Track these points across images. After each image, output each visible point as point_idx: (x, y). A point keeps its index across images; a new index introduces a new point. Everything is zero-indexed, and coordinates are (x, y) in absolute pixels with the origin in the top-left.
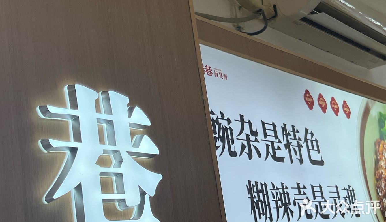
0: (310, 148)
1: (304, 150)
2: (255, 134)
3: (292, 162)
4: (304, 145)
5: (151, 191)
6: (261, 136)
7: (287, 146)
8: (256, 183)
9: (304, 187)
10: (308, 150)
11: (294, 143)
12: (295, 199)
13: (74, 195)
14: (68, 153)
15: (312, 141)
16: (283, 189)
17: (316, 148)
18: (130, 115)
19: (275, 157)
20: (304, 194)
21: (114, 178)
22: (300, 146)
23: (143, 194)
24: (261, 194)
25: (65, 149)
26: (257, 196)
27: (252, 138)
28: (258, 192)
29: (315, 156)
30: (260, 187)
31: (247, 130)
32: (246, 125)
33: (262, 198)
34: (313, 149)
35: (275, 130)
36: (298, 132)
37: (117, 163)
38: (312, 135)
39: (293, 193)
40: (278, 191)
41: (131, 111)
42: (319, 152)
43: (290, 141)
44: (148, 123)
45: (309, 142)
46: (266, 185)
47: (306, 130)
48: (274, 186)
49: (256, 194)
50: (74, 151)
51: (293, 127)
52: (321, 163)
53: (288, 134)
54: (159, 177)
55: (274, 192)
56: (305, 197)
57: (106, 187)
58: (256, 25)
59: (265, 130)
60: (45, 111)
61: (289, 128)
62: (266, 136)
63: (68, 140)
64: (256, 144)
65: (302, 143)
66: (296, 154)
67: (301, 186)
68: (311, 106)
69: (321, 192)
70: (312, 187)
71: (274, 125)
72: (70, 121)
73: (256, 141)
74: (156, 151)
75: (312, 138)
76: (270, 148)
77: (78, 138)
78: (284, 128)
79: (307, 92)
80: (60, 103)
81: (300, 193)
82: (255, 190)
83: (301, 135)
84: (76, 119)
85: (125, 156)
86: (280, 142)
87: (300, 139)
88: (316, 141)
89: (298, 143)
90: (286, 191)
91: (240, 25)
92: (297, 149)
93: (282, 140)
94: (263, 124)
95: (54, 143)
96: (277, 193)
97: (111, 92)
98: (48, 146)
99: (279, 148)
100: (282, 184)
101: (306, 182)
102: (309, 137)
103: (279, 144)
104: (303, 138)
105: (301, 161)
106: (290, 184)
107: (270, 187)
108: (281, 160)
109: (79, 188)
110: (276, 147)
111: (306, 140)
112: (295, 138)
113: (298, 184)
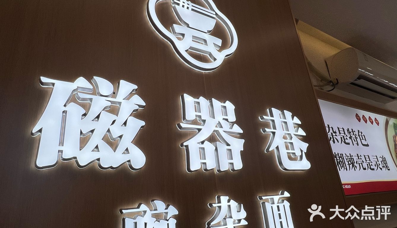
0: (361, 139)
1: (358, 140)
2: (335, 133)
3: (353, 145)
4: (358, 137)
5: (305, 150)
6: (338, 133)
7: (350, 138)
8: (338, 153)
9: (361, 156)
10: (361, 140)
11: (354, 136)
12: (357, 161)
13: (276, 151)
14: (272, 134)
15: (362, 136)
16: (350, 156)
17: (364, 139)
18: (293, 120)
19: (345, 142)
20: (361, 159)
21: (289, 144)
22: (356, 138)
23: (302, 151)
24: (341, 158)
25: (270, 132)
26: (339, 159)
27: (334, 134)
28: (339, 157)
29: (364, 142)
30: (340, 156)
31: (331, 131)
32: (331, 129)
33: (341, 160)
34: (363, 139)
35: (344, 131)
36: (355, 132)
37: (289, 139)
38: (362, 133)
39: (355, 159)
40: (348, 157)
41: (293, 118)
42: (366, 141)
43: (351, 136)
44: (300, 123)
45: (361, 136)
46: (343, 155)
47: (359, 131)
48: (346, 155)
49: (338, 158)
50: (274, 133)
51: (352, 129)
52: (367, 145)
53: (350, 133)
54: (307, 145)
55: (347, 158)
56: (361, 160)
57: (287, 148)
58: (329, 88)
59: (339, 131)
60: (262, 118)
61: (350, 130)
62: (340, 133)
63: (271, 129)
64: (336, 137)
65: (357, 136)
66: (355, 141)
67: (359, 155)
68: (359, 120)
69: (369, 158)
70: (364, 156)
71: (343, 129)
72: (271, 122)
73: (336, 135)
74: (304, 134)
75: (362, 134)
76: (343, 138)
77: (275, 128)
78: (348, 130)
79: (357, 114)
80: (267, 115)
81: (359, 159)
82: (338, 157)
83: (357, 133)
84: (273, 121)
85: (293, 136)
86: (347, 136)
87: (356, 135)
88: (364, 135)
89: (355, 136)
90: (352, 157)
91: (322, 88)
92: (355, 139)
93: (348, 135)
94: (338, 128)
95: (267, 130)
96: (348, 158)
97: (285, 111)
98: (265, 131)
99: (347, 139)
100: (350, 154)
101: (361, 153)
102: (360, 134)
103: (347, 137)
104: (357, 134)
105: (358, 144)
106: (354, 154)
107: (344, 155)
108: (348, 144)
109: (277, 148)
110: (345, 138)
111: (359, 135)
112: (354, 135)
113: (357, 154)
